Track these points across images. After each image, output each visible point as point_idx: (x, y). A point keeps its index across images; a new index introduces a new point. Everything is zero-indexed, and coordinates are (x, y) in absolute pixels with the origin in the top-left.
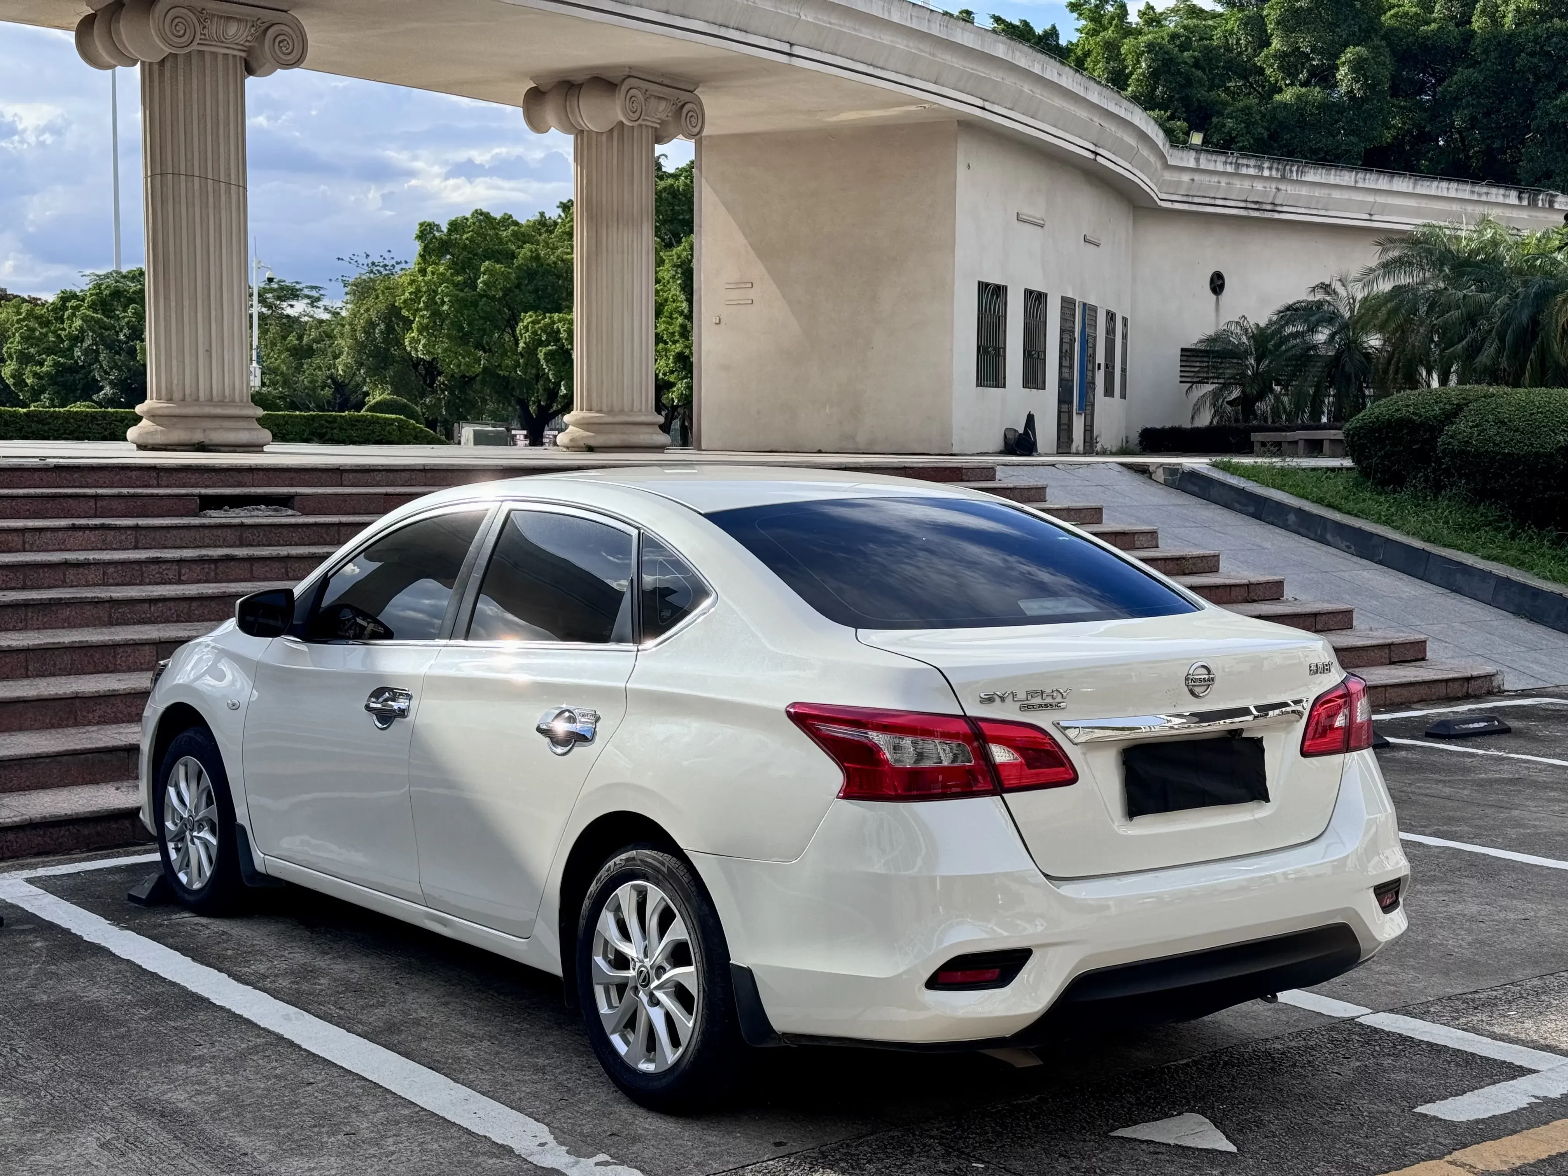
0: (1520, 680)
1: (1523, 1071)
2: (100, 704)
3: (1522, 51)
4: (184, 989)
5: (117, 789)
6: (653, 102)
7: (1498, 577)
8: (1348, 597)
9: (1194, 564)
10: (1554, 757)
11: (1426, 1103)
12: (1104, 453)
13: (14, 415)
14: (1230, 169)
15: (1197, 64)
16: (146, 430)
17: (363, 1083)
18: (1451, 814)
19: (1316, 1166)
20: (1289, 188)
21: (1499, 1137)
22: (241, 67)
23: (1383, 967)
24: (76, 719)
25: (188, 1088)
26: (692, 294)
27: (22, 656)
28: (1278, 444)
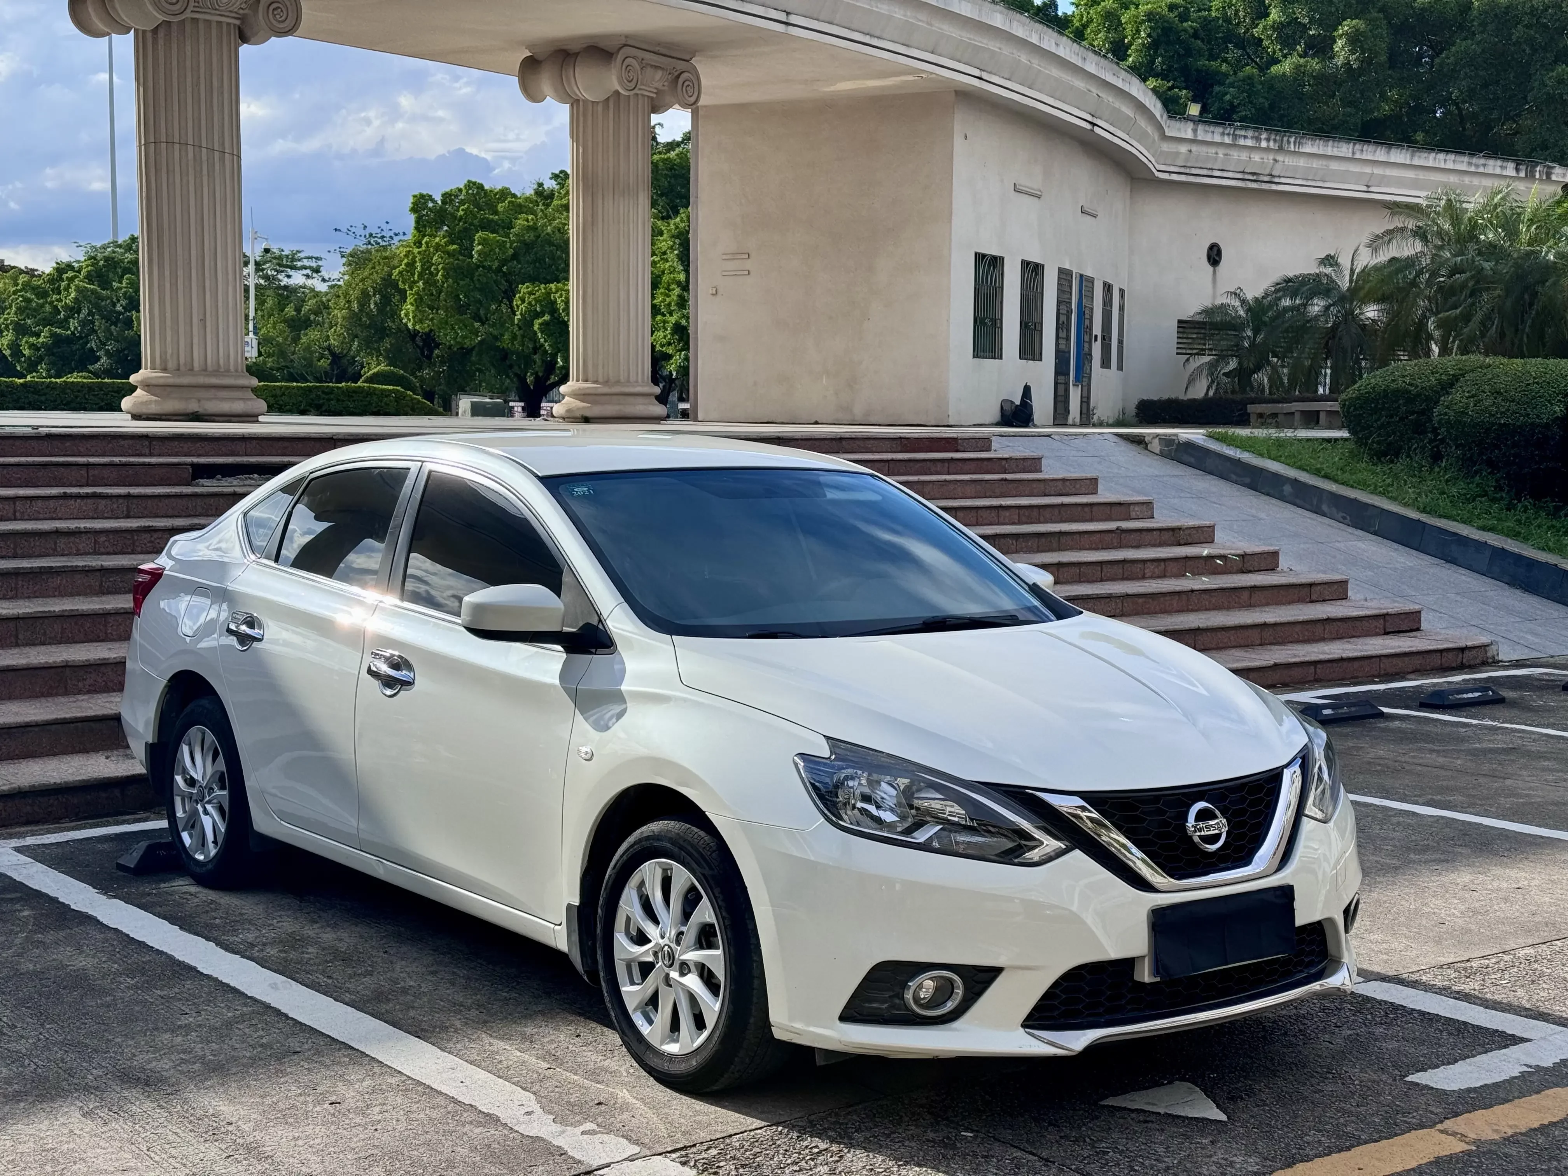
0: (1514, 650)
1: (1515, 1040)
2: (90, 673)
3: (1518, 23)
4: (171, 958)
5: (107, 758)
6: (649, 70)
7: (1494, 548)
8: (1344, 568)
9: (1190, 535)
10: (1548, 726)
11: (1418, 1071)
12: (1101, 425)
13: (11, 385)
14: (1227, 140)
15: (1196, 35)
16: (140, 400)
17: (350, 1051)
18: (1445, 783)
19: (1306, 1135)
20: (1286, 160)
21: (1491, 1106)
22: (234, 34)
23: (1376, 936)
24: (66, 688)
25: (173, 1057)
26: (688, 265)
27: (12, 625)
28: (1275, 415)
